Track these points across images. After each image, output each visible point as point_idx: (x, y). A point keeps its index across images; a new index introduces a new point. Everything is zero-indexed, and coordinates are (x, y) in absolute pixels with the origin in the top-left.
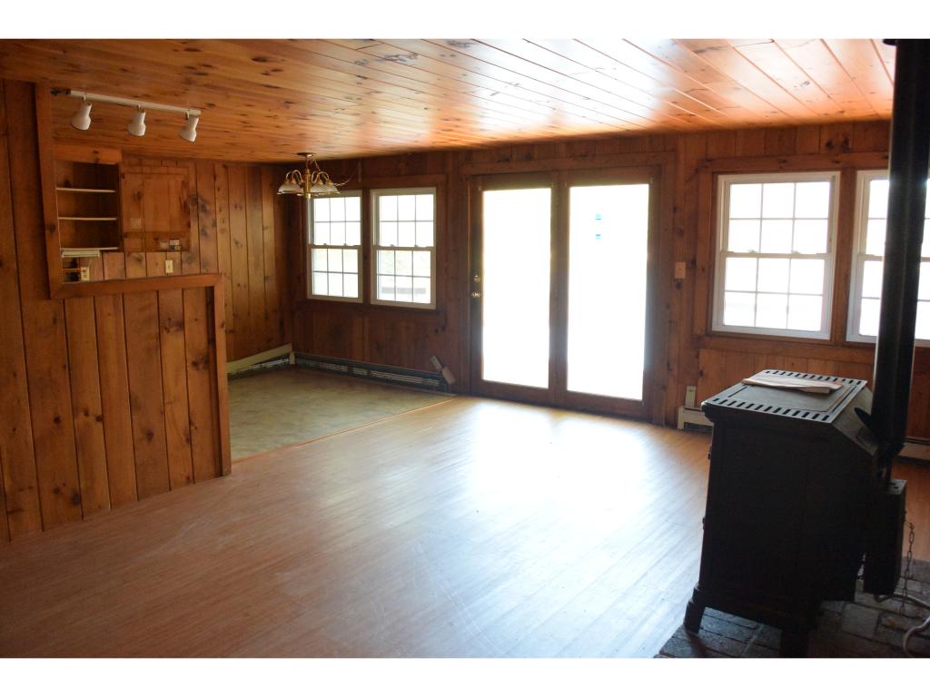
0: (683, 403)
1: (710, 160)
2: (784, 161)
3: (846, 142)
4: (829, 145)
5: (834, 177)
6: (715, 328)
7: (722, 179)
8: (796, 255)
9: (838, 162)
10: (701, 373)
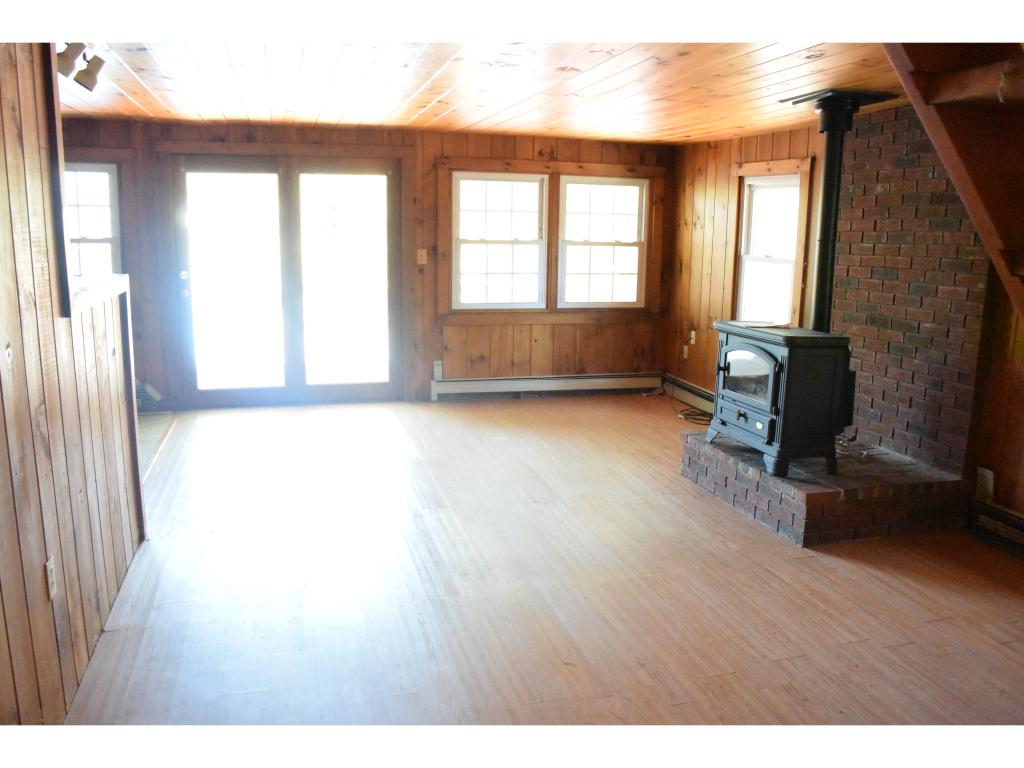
0: (432, 377)
1: (446, 158)
2: (509, 164)
3: (552, 152)
4: (541, 153)
5: (542, 180)
6: (455, 307)
7: (456, 174)
8: (516, 242)
9: (548, 167)
10: (446, 348)
